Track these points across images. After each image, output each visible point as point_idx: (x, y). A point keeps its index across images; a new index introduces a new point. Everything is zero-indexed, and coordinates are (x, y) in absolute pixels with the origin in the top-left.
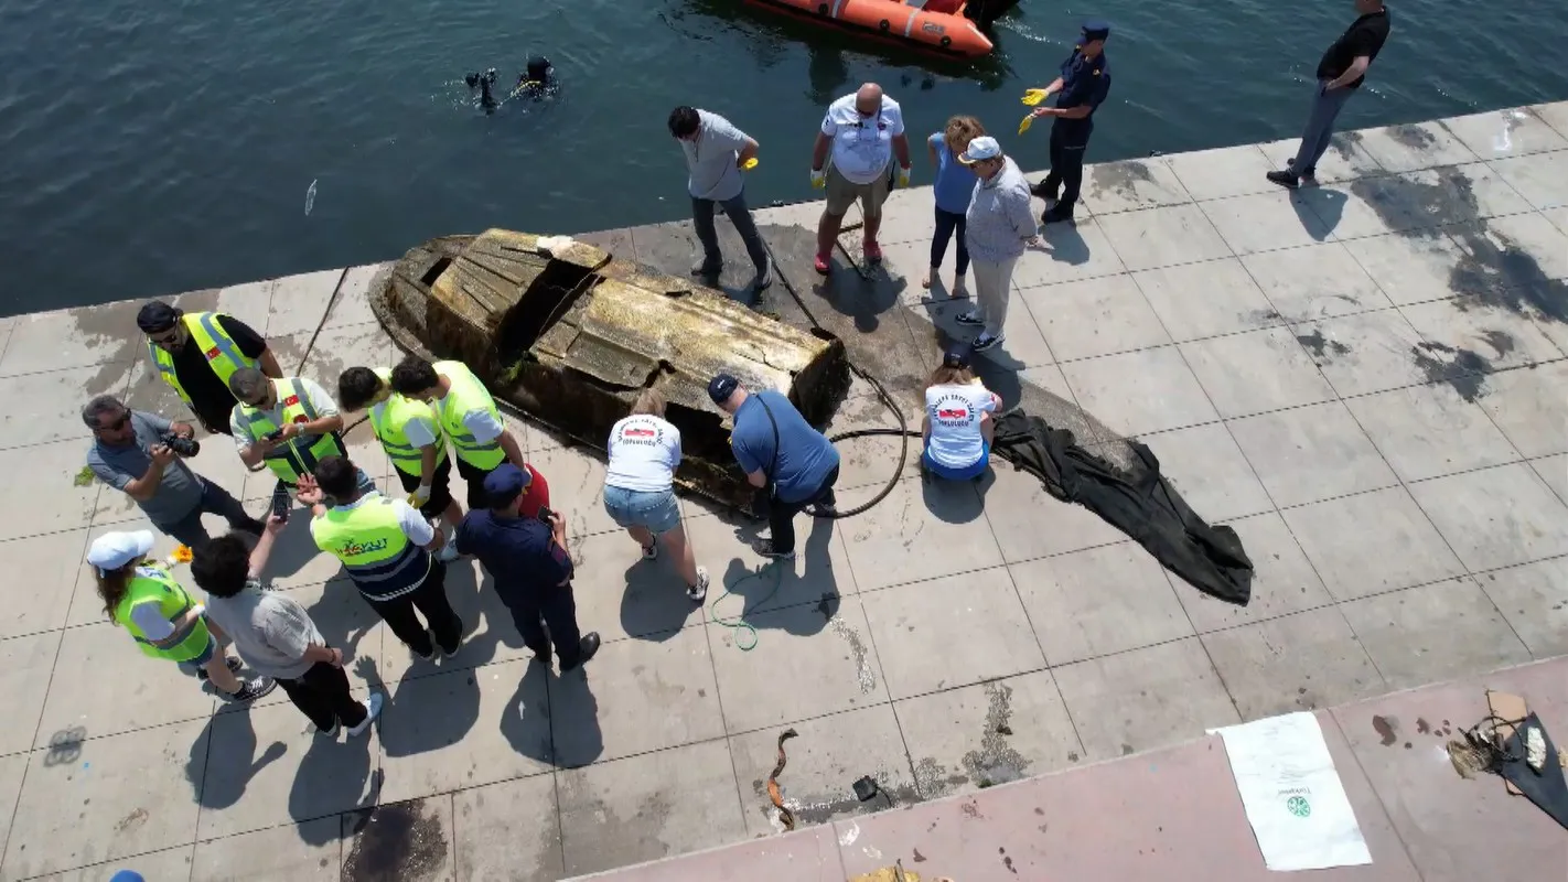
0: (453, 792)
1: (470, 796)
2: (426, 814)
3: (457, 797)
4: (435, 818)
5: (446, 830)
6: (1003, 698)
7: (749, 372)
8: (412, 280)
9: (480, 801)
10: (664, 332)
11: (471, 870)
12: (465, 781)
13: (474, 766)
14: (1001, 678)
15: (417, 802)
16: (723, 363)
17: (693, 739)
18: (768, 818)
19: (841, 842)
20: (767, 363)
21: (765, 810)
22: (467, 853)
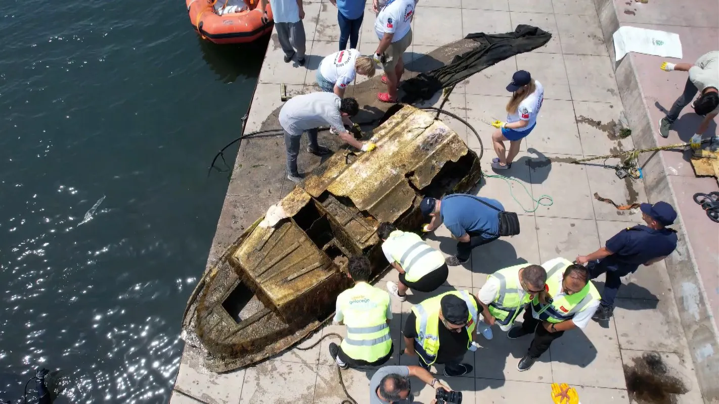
0: (620, 348)
1: (623, 340)
2: (631, 364)
3: (623, 347)
4: (633, 360)
5: (640, 354)
6: (584, 120)
7: (428, 137)
8: (236, 329)
9: (625, 335)
10: (388, 168)
11: (661, 344)
12: (614, 341)
13: (606, 336)
14: (576, 116)
15: (625, 367)
16: (418, 147)
17: (596, 234)
18: (635, 213)
19: (677, 174)
20: (426, 128)
21: (631, 214)
22: (653, 345)
